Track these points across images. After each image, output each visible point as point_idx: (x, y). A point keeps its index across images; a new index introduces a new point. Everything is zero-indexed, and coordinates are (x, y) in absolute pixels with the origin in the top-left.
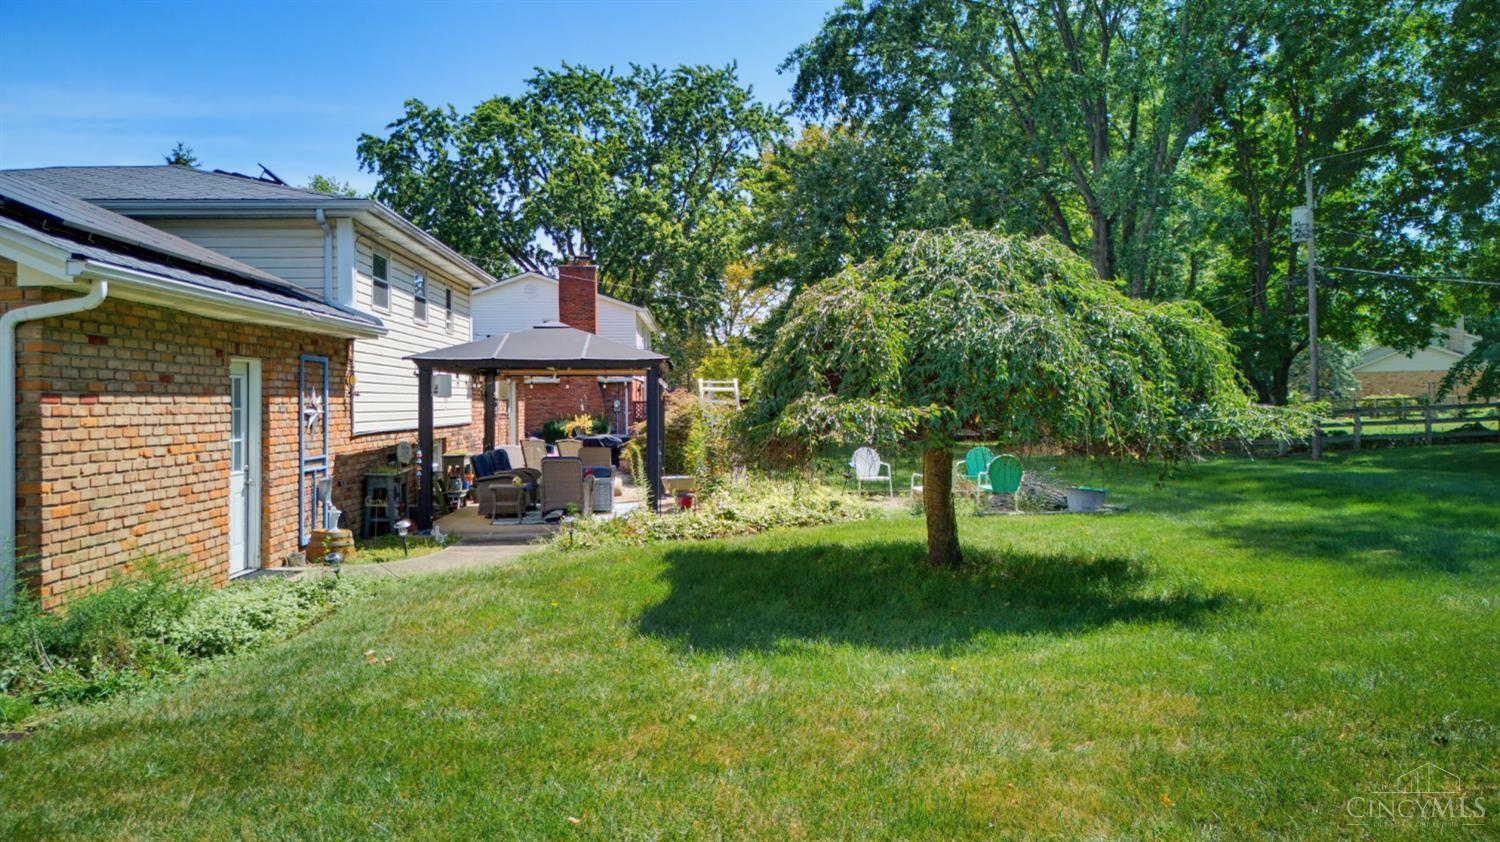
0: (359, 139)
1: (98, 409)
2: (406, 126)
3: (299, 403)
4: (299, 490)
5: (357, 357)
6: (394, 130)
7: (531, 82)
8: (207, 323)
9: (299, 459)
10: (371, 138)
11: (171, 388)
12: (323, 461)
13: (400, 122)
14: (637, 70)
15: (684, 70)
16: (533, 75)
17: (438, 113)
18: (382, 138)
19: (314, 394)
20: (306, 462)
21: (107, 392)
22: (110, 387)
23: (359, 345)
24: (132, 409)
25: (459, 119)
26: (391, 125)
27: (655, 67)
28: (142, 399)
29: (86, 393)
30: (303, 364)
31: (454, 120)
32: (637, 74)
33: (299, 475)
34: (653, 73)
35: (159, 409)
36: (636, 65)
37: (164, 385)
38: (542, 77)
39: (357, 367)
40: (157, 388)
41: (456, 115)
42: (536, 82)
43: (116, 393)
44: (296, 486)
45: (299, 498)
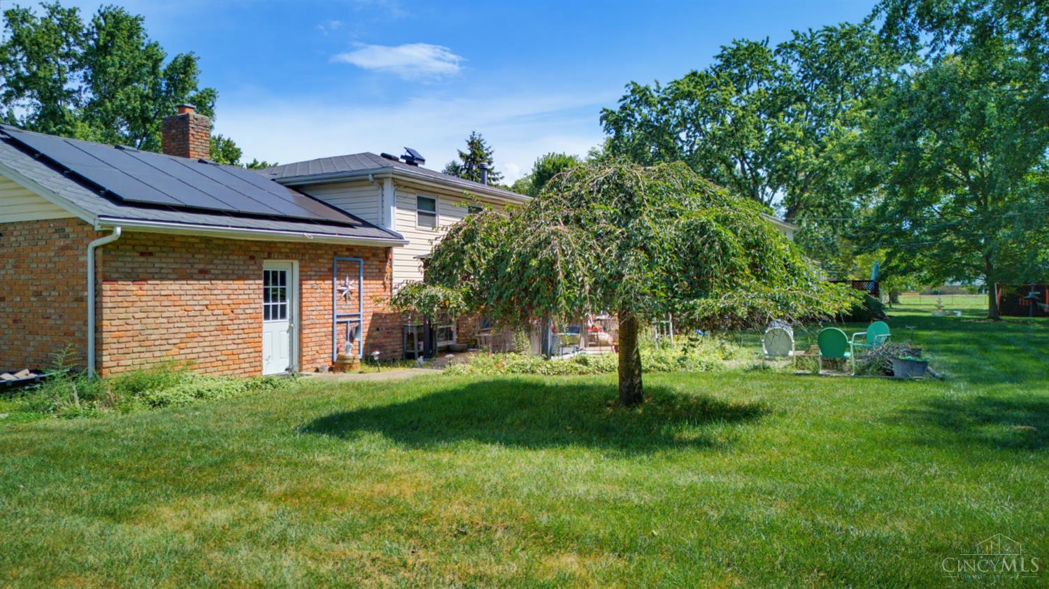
0: (601, 112)
1: (145, 287)
2: (628, 101)
3: (333, 284)
4: (333, 332)
5: (395, 257)
6: (621, 104)
7: (718, 57)
8: (243, 243)
9: (333, 315)
10: (607, 111)
11: (207, 276)
12: (359, 316)
13: (625, 98)
14: (796, 34)
15: (828, 29)
16: (719, 53)
17: (647, 89)
18: (613, 110)
19: (347, 279)
20: (338, 317)
21: (153, 279)
22: (156, 277)
23: (395, 250)
24: (177, 287)
25: (661, 91)
26: (621, 100)
27: (810, 30)
28: (185, 282)
29: (136, 278)
30: (335, 262)
31: (658, 92)
32: (797, 38)
33: (333, 323)
34: (809, 35)
35: (197, 287)
36: (795, 30)
37: (203, 274)
38: (725, 52)
39: (395, 263)
40: (194, 276)
41: (659, 88)
42: (721, 56)
43: (161, 279)
44: (330, 329)
45: (333, 335)
